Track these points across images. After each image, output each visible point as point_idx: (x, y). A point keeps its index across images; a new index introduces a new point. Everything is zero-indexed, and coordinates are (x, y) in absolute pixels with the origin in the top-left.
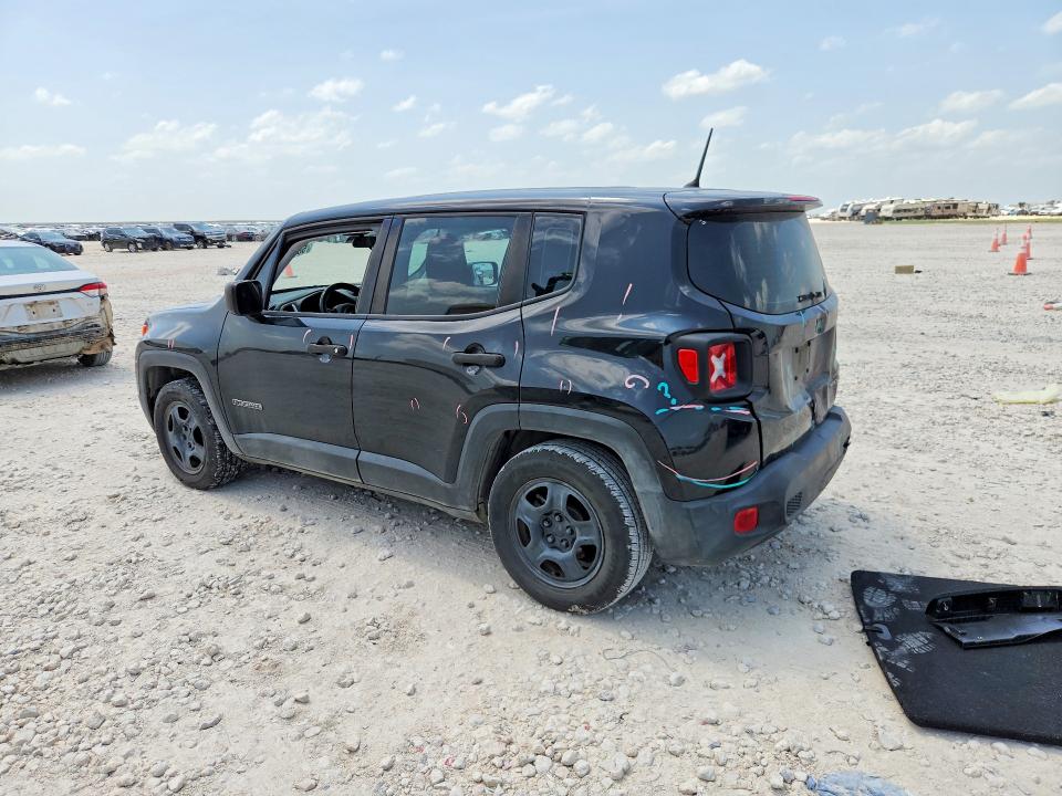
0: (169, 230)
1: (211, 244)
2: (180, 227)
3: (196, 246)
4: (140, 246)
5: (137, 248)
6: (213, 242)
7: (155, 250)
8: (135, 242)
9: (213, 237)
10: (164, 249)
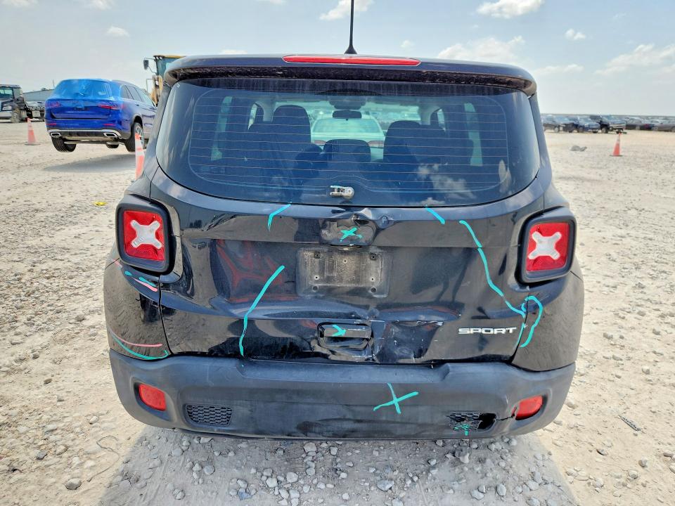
0: (586, 120)
1: (612, 131)
2: (594, 118)
3: (600, 131)
4: (561, 128)
5: (559, 131)
6: (613, 129)
7: (571, 132)
8: (559, 126)
9: (614, 126)
10: (578, 132)
